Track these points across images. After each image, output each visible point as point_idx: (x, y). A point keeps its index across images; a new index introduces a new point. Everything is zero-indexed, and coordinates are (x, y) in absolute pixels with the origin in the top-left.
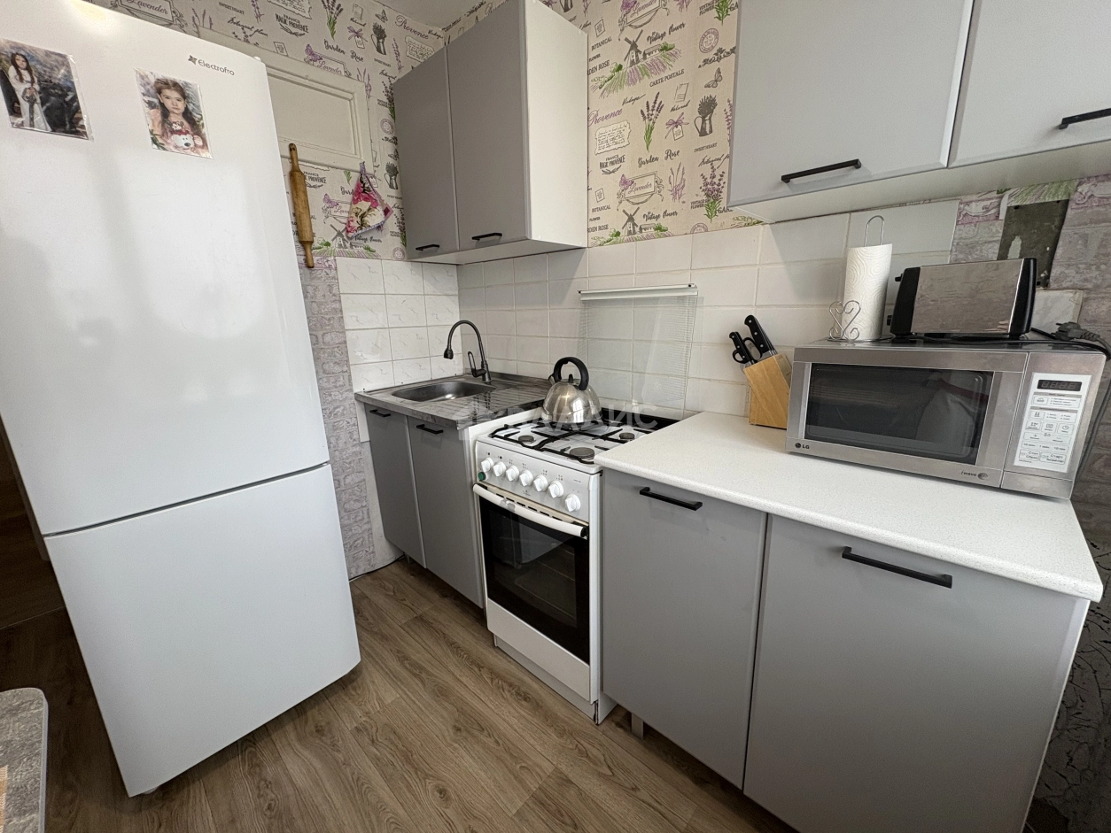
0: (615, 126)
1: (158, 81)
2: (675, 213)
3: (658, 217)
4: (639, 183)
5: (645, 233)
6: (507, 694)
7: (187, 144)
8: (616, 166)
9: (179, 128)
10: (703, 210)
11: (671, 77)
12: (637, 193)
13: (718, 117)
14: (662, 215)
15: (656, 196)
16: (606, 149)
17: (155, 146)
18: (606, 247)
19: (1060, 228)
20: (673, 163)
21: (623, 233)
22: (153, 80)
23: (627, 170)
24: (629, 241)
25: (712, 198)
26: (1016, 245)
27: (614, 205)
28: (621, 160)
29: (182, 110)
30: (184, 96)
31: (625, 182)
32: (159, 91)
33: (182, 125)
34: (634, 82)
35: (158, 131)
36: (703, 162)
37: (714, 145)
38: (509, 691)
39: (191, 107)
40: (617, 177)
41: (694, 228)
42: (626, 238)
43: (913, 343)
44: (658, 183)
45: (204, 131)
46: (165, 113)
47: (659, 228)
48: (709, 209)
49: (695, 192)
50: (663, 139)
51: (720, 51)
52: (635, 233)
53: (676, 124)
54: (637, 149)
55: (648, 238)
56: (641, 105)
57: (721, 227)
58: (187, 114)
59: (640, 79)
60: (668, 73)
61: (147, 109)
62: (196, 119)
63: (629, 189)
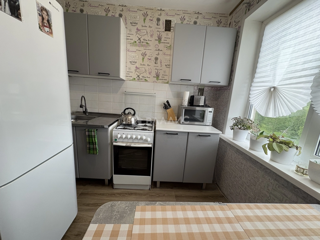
0: (134, 54)
1: (42, 7)
2: (149, 78)
3: (145, 77)
4: (140, 69)
5: (142, 80)
6: (127, 196)
7: (48, 31)
8: (135, 63)
9: (46, 25)
10: (156, 78)
11: (148, 49)
12: (140, 71)
13: (159, 61)
14: (146, 77)
15: (145, 73)
16: (131, 59)
17: (40, 30)
18: (131, 82)
19: (203, 92)
20: (149, 67)
21: (136, 79)
22: (40, 6)
23: (138, 65)
24: (137, 81)
25: (157, 76)
26: (199, 93)
27: (134, 71)
28: (136, 62)
29: (47, 19)
30: (48, 15)
31: (136, 67)
32: (42, 11)
33: (47, 24)
34: (139, 47)
35: (41, 25)
36: (156, 69)
37: (158, 66)
38: (127, 195)
39: (49, 19)
40: (135, 66)
41: (154, 81)
42: (137, 80)
43: (194, 106)
44: (146, 70)
45: (52, 28)
46: (43, 19)
47: (145, 80)
48: (157, 78)
49: (154, 74)
50: (146, 62)
51: (159, 49)
52: (139, 80)
53: (150, 59)
54: (140, 61)
55: (143, 81)
56: (141, 52)
57: (159, 83)
58: (48, 21)
59: (141, 47)
60: (148, 48)
61: (38, 16)
62: (50, 24)
63: (138, 69)
